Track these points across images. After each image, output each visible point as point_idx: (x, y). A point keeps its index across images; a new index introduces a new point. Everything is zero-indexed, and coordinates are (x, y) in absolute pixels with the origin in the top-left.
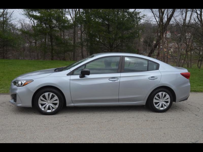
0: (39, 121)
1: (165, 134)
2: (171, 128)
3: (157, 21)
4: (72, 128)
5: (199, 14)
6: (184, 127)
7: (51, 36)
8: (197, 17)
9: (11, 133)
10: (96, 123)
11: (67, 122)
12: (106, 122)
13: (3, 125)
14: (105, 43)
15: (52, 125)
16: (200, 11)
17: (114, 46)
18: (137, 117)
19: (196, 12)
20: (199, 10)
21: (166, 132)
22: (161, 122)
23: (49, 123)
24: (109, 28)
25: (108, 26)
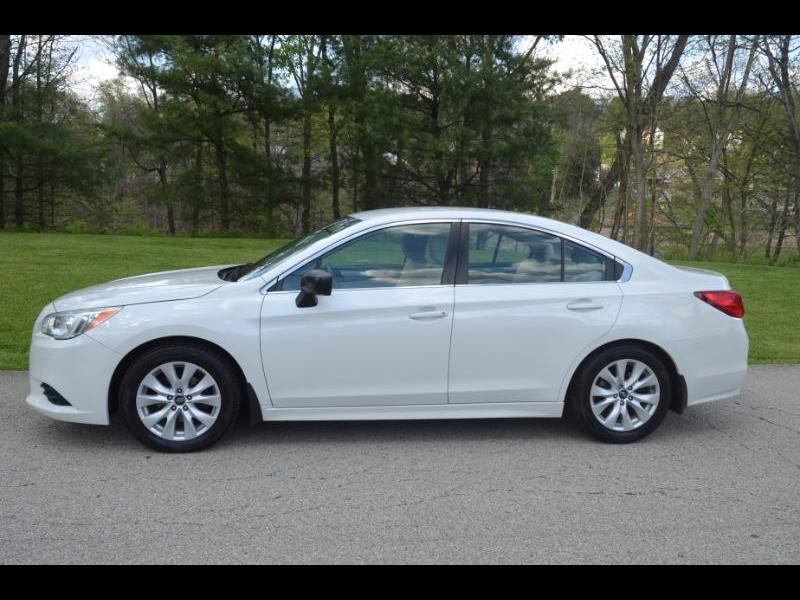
0: (165, 496)
1: (682, 556)
2: (706, 528)
3: (618, 88)
4: (300, 527)
5: (776, 59)
6: (760, 525)
7: (219, 147)
8: (771, 68)
9: (45, 557)
10: (398, 502)
11: (277, 503)
12: (435, 498)
13: (12, 517)
14: (419, 172)
15: (216, 514)
16: (780, 47)
17: (453, 181)
18: (558, 477)
19: (768, 53)
20: (776, 43)
21: (687, 549)
22: (662, 497)
23: (205, 508)
24: (435, 115)
25: (433, 107)
